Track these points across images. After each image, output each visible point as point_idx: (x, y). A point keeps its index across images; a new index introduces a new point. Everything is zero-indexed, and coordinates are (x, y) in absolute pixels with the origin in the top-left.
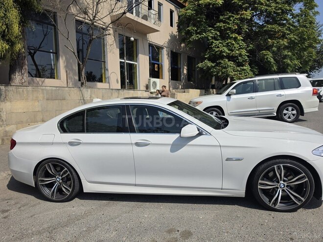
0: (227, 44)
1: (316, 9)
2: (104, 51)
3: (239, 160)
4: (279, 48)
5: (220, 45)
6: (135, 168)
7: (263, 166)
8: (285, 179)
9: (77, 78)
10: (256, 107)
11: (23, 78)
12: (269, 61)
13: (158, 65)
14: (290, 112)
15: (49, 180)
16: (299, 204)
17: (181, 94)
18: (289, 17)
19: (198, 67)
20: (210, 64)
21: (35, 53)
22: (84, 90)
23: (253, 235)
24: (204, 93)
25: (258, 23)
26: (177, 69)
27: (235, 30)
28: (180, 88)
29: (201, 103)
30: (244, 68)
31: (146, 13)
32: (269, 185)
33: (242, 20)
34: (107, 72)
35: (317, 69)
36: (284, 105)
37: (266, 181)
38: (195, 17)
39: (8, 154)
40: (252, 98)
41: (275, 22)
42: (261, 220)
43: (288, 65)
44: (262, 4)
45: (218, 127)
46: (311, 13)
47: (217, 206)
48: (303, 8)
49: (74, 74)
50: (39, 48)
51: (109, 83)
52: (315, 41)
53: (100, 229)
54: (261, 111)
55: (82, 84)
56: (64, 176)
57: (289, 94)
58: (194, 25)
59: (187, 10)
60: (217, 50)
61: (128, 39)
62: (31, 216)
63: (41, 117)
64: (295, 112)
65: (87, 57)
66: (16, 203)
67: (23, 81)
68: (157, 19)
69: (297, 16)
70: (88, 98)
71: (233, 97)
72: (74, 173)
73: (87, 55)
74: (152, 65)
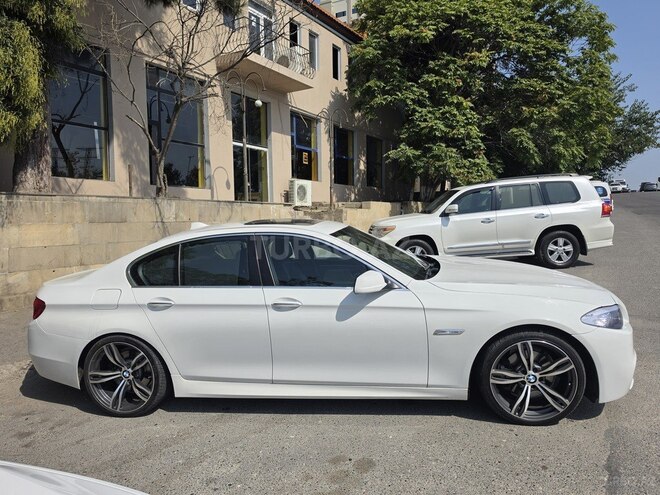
0: (443, 114)
1: (611, 50)
2: (202, 125)
3: (456, 333)
4: (542, 124)
5: (430, 115)
6: (271, 348)
7: (498, 344)
8: (537, 366)
9: (147, 178)
10: (497, 238)
11: (42, 179)
12: (524, 148)
13: (310, 153)
14: (560, 249)
15: (109, 376)
16: (561, 410)
17: (354, 211)
18: (561, 64)
19: (388, 157)
20: (410, 152)
21: (61, 127)
22: (163, 202)
23: (481, 464)
24: (398, 209)
25: (503, 75)
26: (347, 160)
27: (459, 88)
28: (353, 198)
29: (392, 229)
30: (477, 161)
31: (286, 53)
32: (510, 378)
33: (471, 69)
34: (207, 165)
35: (618, 165)
36: (549, 234)
37: (504, 370)
38: (382, 62)
39: (29, 327)
40: (489, 221)
41: (534, 73)
42: (495, 440)
43: (561, 156)
44: (509, 38)
45: (420, 274)
46: (602, 57)
47: (419, 417)
48: (587, 47)
49: (142, 171)
50: (71, 117)
51: (211, 188)
52: (610, 112)
53: (209, 460)
54: (506, 247)
55: (159, 190)
56: (138, 367)
57: (559, 213)
58: (380, 77)
59: (365, 47)
60: (423, 125)
61: (251, 102)
62: (77, 442)
63: (78, 257)
64: (569, 248)
65: (170, 139)
66: (43, 421)
67: (42, 185)
68: (307, 65)
69: (576, 62)
70: (172, 219)
71: (453, 218)
72: (157, 362)
73: (169, 133)
74: (297, 153)
